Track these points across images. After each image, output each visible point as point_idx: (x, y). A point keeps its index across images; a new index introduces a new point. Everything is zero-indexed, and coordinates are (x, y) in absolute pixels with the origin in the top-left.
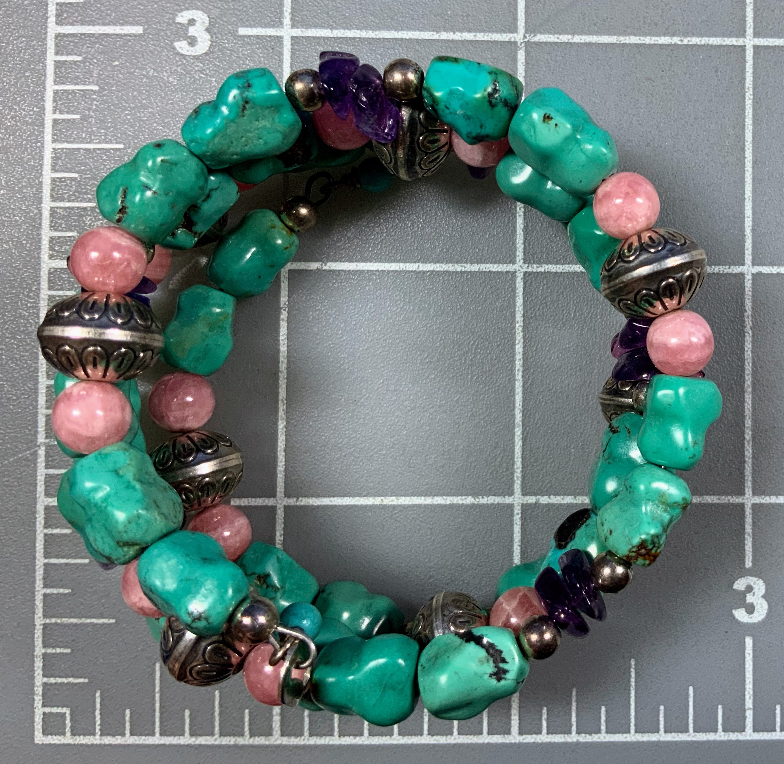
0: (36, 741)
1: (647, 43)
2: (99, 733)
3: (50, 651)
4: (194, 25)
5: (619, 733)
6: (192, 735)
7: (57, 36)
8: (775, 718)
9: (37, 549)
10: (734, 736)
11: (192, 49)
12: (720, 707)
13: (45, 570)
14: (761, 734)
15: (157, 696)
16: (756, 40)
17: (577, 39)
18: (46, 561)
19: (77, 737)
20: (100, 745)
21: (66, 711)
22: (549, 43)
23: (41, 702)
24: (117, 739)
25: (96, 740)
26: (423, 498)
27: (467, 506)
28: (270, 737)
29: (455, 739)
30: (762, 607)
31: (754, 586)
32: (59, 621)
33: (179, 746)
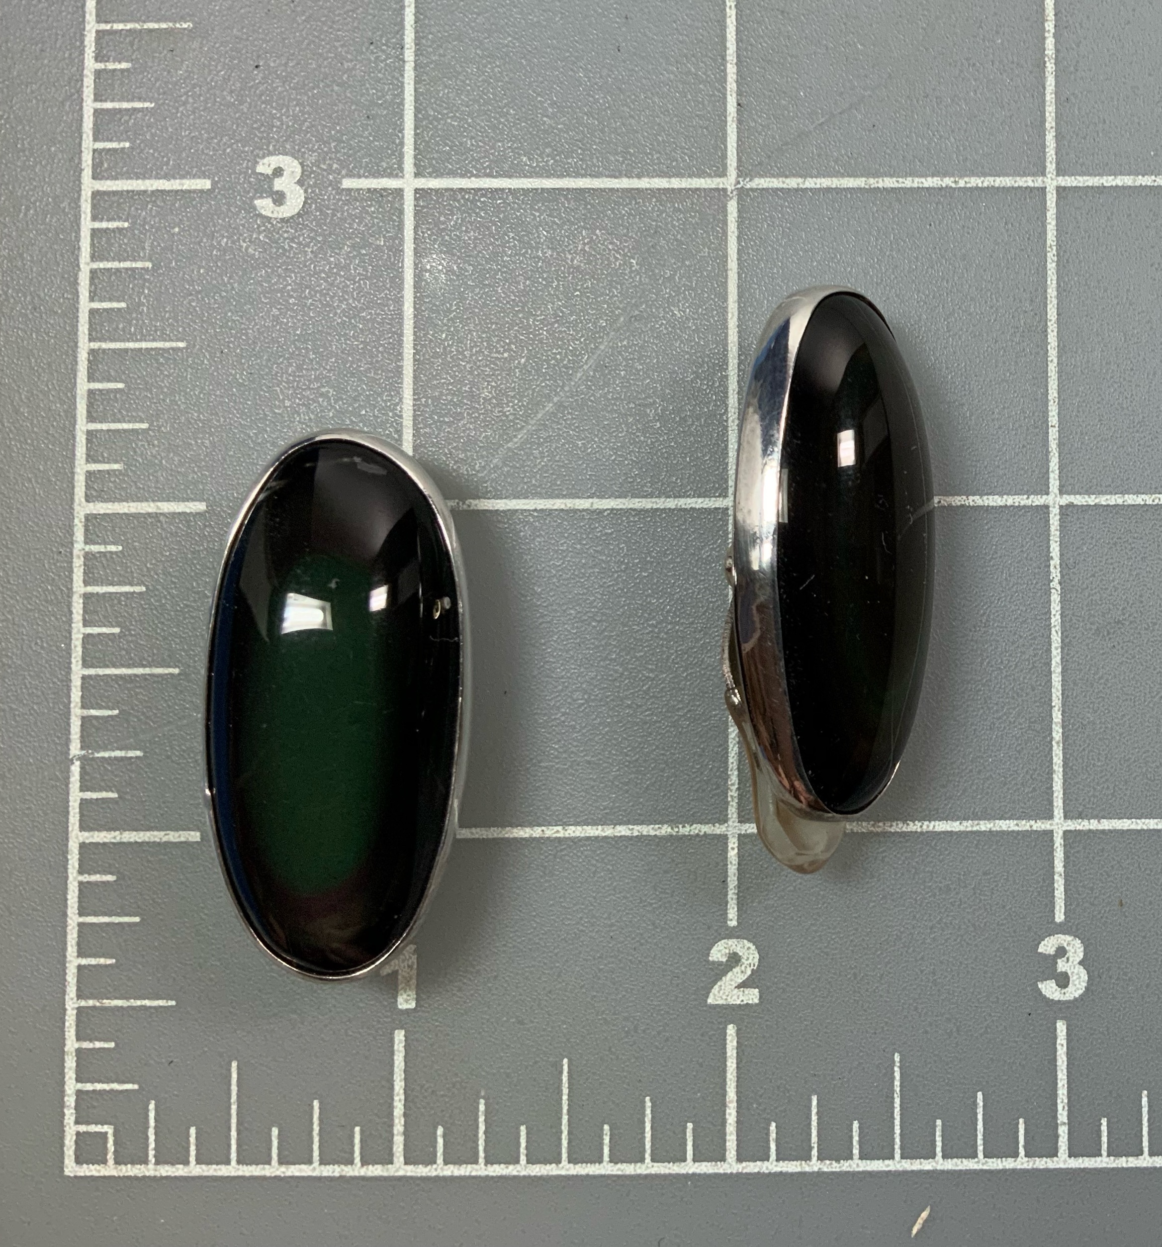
0: (68, 1172)
1: (909, 186)
2: (153, 1160)
3: (86, 1045)
4: (282, 175)
5: (878, 1159)
6: (281, 1162)
7: (96, 194)
8: (1099, 1136)
9: (69, 902)
10: (1041, 1163)
11: (277, 208)
12: (1021, 1121)
13: (79, 932)
14: (1080, 1160)
15: (234, 1108)
16: (1060, 178)
17: (810, 183)
18: (81, 920)
19: (123, 1167)
20: (155, 1177)
21: (108, 1129)
22: (772, 189)
23: (73, 1118)
24: (178, 1169)
25: (150, 1170)
26: (600, 827)
27: (662, 838)
28: (390, 1166)
29: (647, 1167)
30: (1080, 977)
31: (1067, 948)
32: (98, 1004)
33: (264, 1178)
